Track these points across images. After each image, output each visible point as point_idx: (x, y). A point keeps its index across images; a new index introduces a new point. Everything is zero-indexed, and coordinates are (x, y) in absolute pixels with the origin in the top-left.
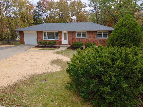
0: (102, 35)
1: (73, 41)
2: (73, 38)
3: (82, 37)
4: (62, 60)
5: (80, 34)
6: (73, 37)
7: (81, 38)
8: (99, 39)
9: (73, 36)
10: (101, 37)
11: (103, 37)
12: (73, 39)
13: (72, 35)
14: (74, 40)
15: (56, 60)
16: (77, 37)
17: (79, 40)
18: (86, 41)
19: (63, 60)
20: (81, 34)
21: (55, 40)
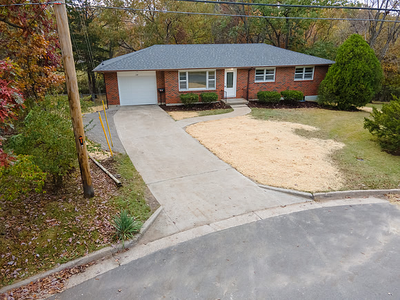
1: (248, 88)
2: (248, 81)
3: (267, 79)
5: (263, 74)
7: (265, 81)
8: (297, 82)
10: (302, 77)
11: (305, 77)
12: (248, 84)
13: (247, 76)
16: (257, 79)
17: (260, 85)
18: (274, 86)
20: (265, 72)
21: (207, 88)
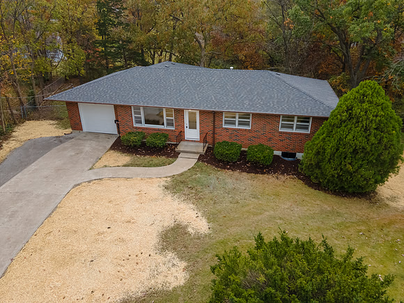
0: (295, 123)
1: (214, 133)
2: (214, 126)
3: (239, 124)
4: (187, 226)
5: (235, 118)
6: (214, 123)
7: (237, 127)
8: (284, 133)
9: (214, 121)
10: (292, 128)
11: (297, 128)
12: (214, 128)
13: (212, 119)
14: (217, 131)
15: (172, 229)
16: (225, 123)
17: (230, 132)
18: (250, 134)
19: (190, 230)
20: (237, 116)
21: (165, 127)
